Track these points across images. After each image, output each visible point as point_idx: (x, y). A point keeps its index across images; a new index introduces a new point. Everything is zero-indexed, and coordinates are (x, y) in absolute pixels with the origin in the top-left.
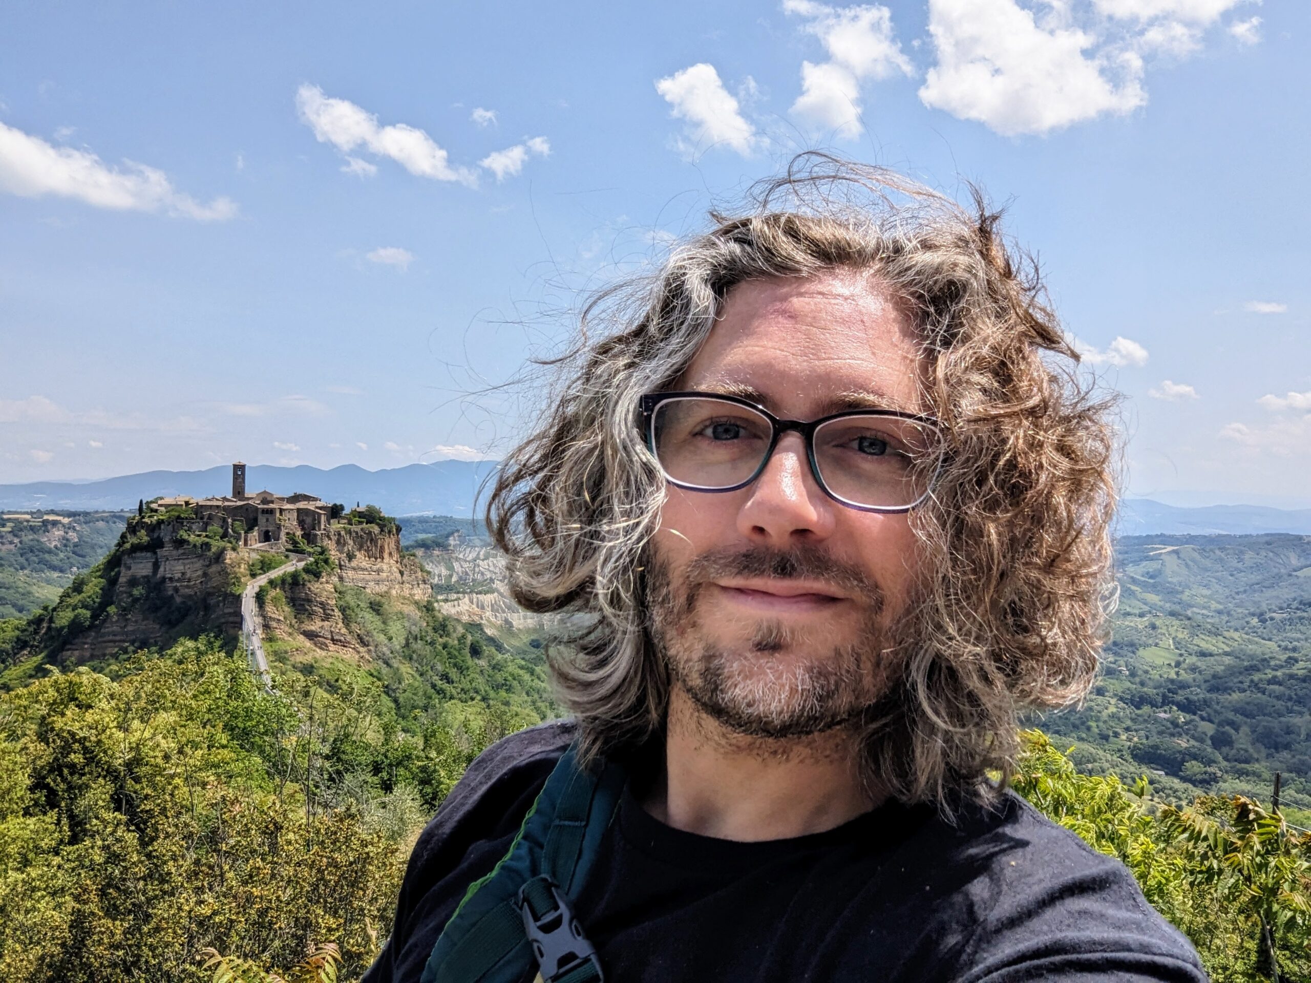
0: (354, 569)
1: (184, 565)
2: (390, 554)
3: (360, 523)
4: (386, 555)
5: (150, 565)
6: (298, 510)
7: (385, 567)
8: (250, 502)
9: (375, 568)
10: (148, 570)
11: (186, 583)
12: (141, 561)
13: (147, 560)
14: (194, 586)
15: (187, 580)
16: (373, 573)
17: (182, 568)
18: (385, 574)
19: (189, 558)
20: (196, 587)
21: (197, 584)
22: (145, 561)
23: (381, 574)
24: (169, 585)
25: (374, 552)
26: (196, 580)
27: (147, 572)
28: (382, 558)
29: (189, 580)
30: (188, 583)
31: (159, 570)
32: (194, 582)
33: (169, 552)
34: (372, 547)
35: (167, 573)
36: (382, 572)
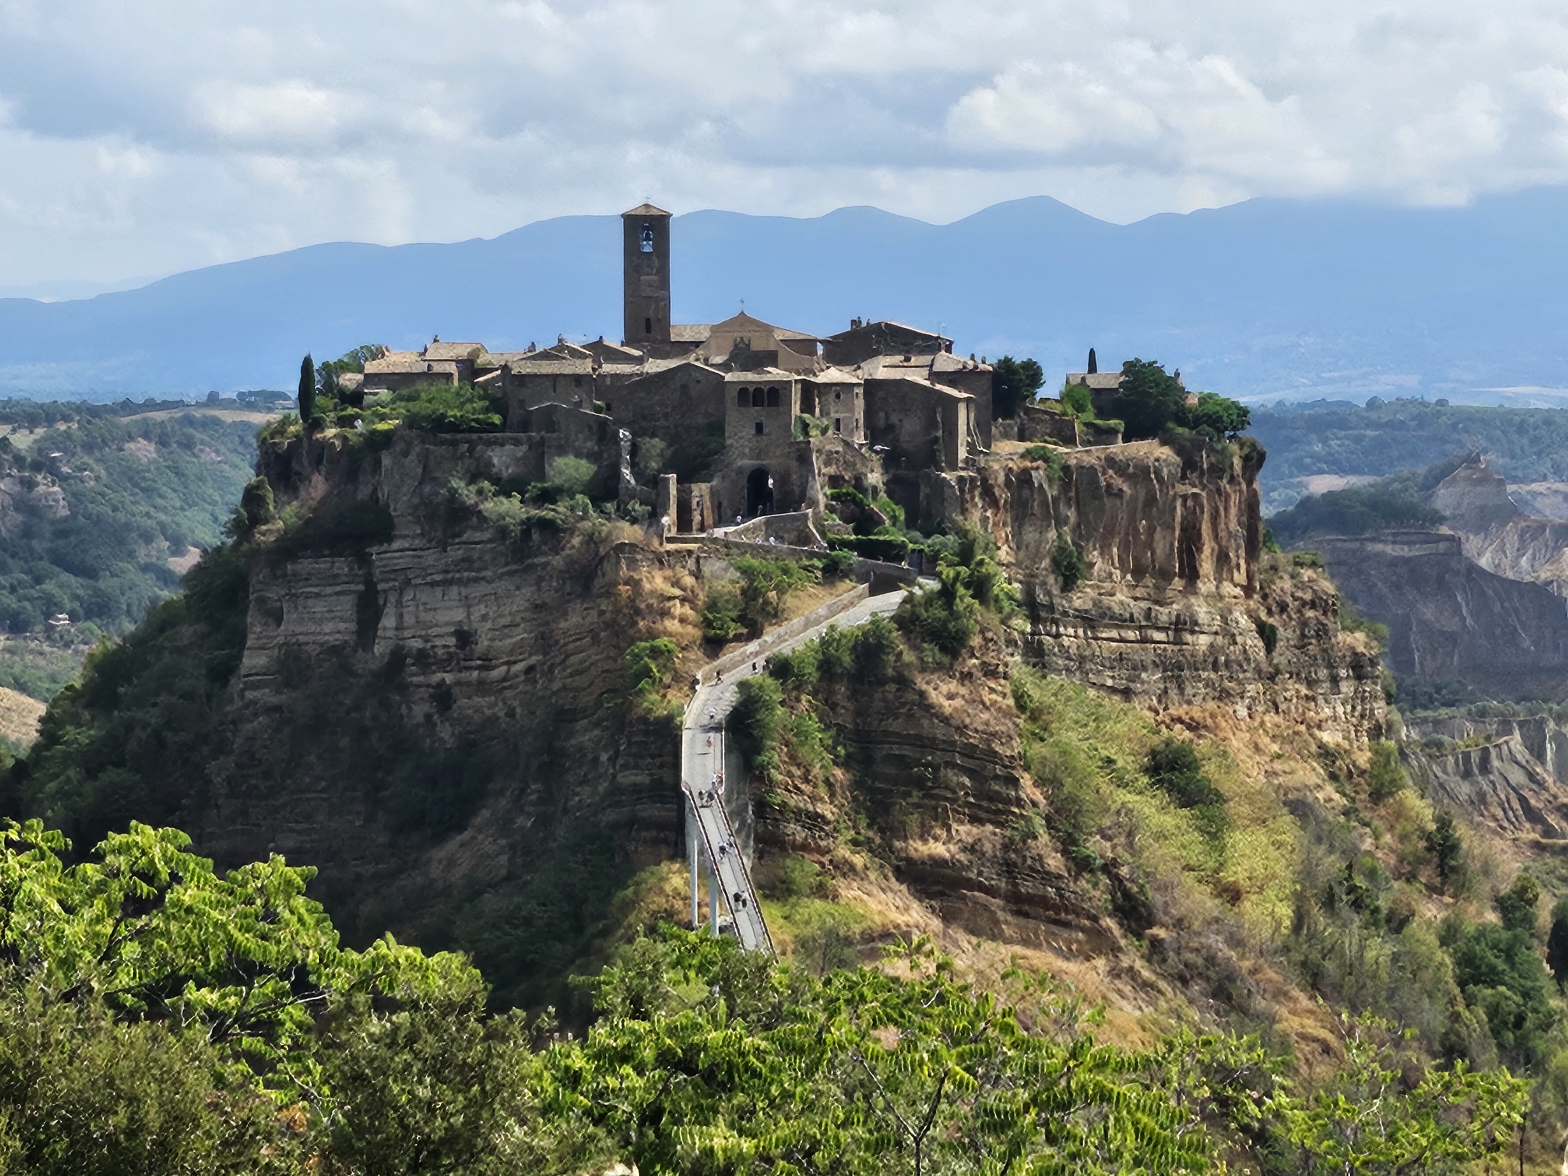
2: (1222, 559)
3: (1103, 436)
4: (1207, 566)
6: (871, 386)
7: (1202, 611)
8: (691, 359)
9: (1164, 614)
10: (342, 626)
11: (475, 674)
12: (316, 590)
13: (338, 588)
14: (506, 684)
15: (479, 662)
16: (1159, 636)
17: (459, 615)
18: (1203, 641)
19: (483, 578)
20: (510, 687)
21: (516, 676)
22: (329, 590)
23: (1188, 638)
24: (415, 679)
25: (1158, 551)
26: (510, 663)
27: (339, 632)
28: (1191, 575)
29: (487, 663)
30: (484, 674)
31: (380, 625)
32: (504, 668)
33: (413, 556)
34: (1151, 531)
35: (407, 633)
36: (1193, 632)
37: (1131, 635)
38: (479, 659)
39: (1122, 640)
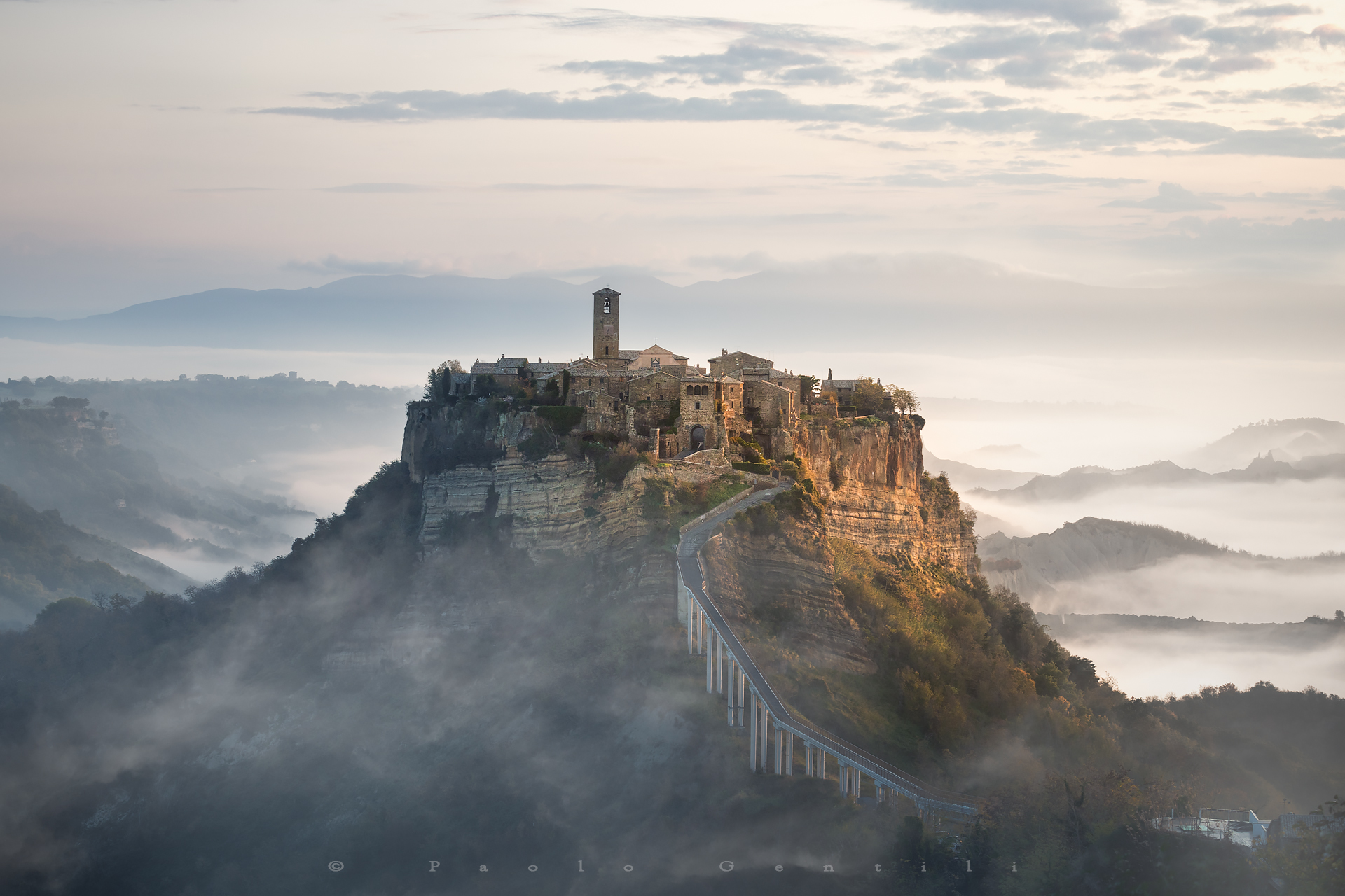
0: (844, 508)
1: (546, 491)
2: (906, 476)
4: (899, 481)
5: (482, 493)
6: (746, 385)
7: (897, 503)
9: (879, 504)
10: (479, 503)
11: (551, 528)
12: (465, 484)
13: (477, 484)
14: (569, 533)
15: (553, 522)
16: (877, 515)
17: (542, 498)
18: (898, 518)
19: (556, 480)
20: (570, 535)
21: (573, 530)
22: (471, 484)
23: (890, 516)
24: (518, 531)
25: (877, 472)
26: (570, 523)
27: (477, 506)
28: (892, 484)
29: (557, 523)
30: (555, 529)
31: (499, 503)
32: (567, 526)
33: (518, 468)
34: (874, 460)
35: (513, 507)
36: (893, 514)
37: (864, 514)
38: (552, 521)
39: (860, 517)
